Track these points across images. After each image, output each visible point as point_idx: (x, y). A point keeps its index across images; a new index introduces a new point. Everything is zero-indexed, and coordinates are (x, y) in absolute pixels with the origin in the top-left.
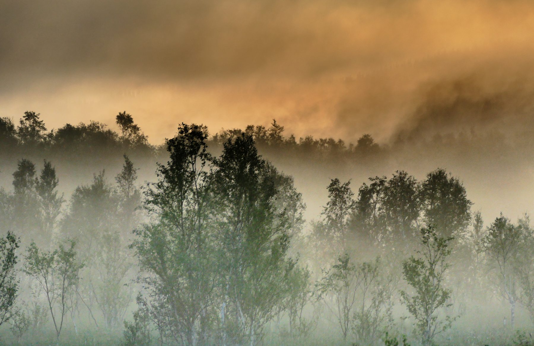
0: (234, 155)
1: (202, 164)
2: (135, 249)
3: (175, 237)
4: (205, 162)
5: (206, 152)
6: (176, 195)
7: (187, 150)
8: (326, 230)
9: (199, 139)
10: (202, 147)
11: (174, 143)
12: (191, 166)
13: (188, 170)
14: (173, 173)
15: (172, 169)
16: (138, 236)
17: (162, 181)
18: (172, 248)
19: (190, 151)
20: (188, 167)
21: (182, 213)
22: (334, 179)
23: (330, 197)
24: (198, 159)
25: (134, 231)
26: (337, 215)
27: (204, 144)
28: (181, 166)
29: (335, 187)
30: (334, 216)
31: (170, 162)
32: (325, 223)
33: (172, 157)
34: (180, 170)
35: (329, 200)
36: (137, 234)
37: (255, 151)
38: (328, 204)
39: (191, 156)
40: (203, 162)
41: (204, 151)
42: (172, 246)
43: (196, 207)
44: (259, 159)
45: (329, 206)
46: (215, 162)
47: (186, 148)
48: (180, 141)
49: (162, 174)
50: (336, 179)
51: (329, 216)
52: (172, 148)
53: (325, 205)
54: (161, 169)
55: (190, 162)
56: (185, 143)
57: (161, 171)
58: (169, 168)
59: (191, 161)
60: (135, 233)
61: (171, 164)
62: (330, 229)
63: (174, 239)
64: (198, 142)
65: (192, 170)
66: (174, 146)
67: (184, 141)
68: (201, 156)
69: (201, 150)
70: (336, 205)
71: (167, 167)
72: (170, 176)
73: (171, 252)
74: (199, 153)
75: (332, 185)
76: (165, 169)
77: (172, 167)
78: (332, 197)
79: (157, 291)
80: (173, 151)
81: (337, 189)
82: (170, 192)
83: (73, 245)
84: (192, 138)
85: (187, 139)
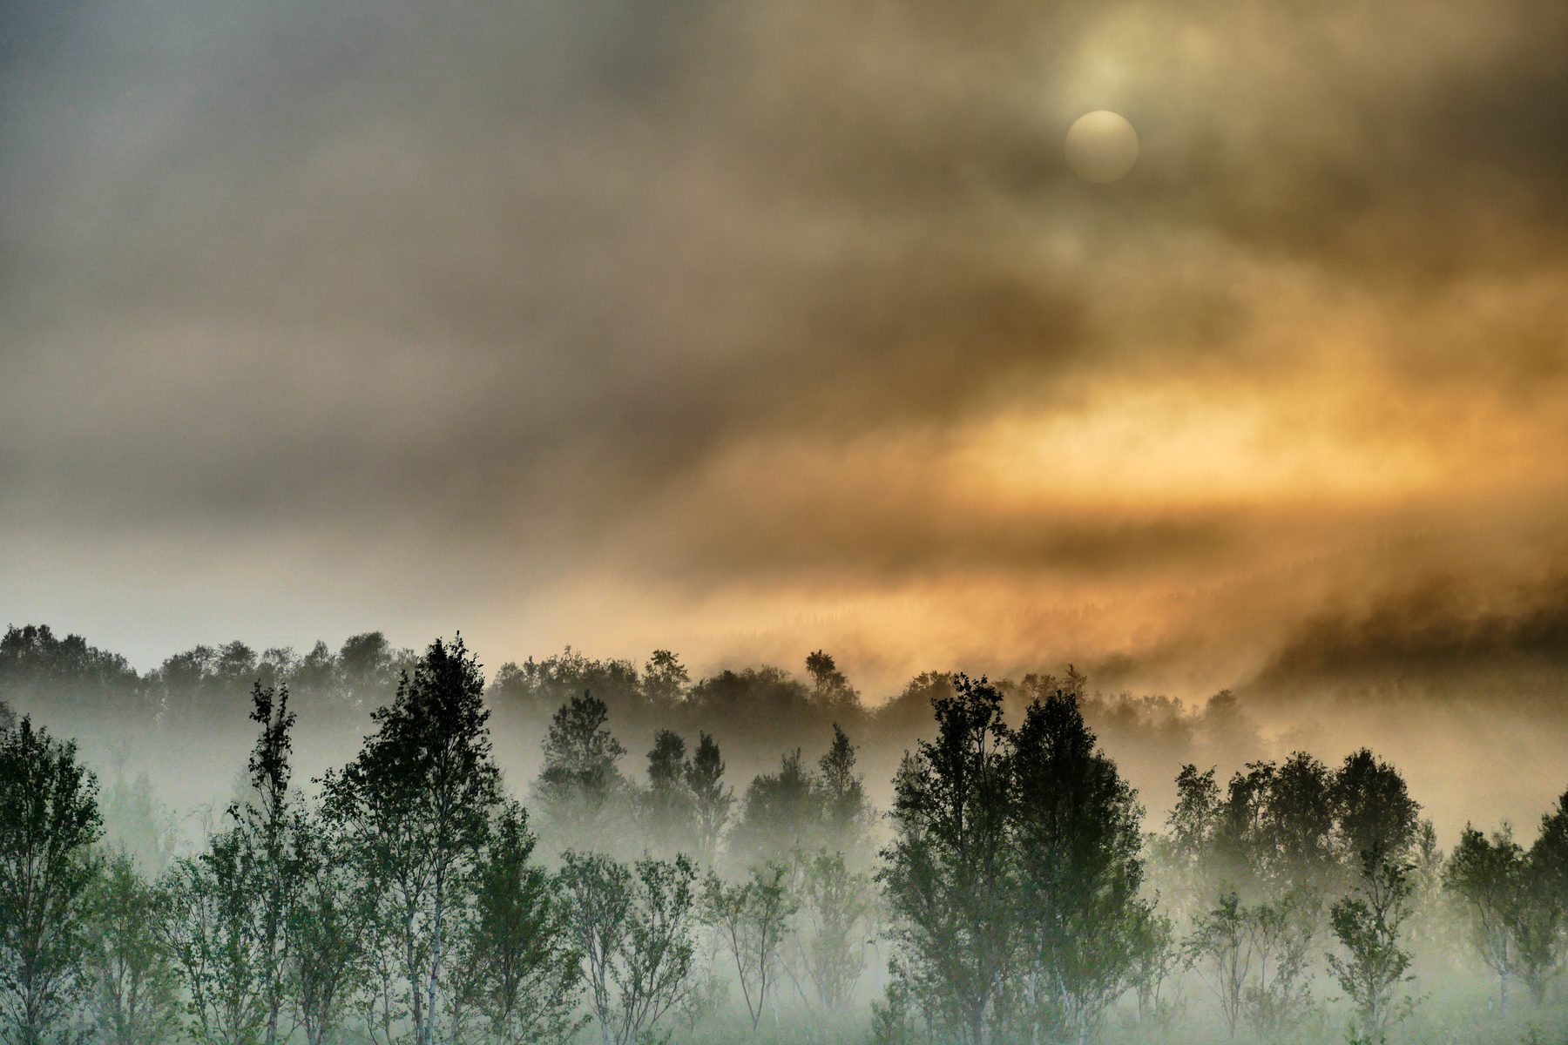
0: (1045, 726)
1: (995, 741)
2: (884, 882)
3: (950, 864)
4: (999, 739)
5: (1000, 723)
6: (950, 794)
7: (969, 719)
8: (1175, 851)
9: (990, 700)
10: (995, 713)
11: (947, 707)
12: (976, 744)
13: (971, 751)
14: (945, 756)
15: (943, 751)
16: (889, 861)
17: (928, 769)
18: (945, 882)
19: (975, 720)
20: (970, 746)
21: (961, 823)
22: (1187, 766)
23: (1180, 795)
24: (988, 733)
25: (881, 854)
26: (1192, 825)
27: (998, 709)
28: (960, 745)
29: (1189, 778)
30: (1187, 828)
31: (940, 737)
32: (1172, 838)
33: (943, 730)
34: (956, 751)
35: (1180, 800)
36: (887, 858)
37: (1079, 719)
38: (1177, 807)
39: (976, 729)
40: (996, 738)
41: (998, 719)
42: (946, 879)
43: (986, 814)
44: (1087, 733)
45: (1179, 810)
46: (1013, 739)
47: (968, 714)
48: (958, 703)
49: (926, 758)
50: (1191, 766)
51: (1179, 828)
52: (943, 714)
53: (1173, 810)
54: (925, 749)
55: (975, 739)
56: (966, 707)
57: (925, 752)
58: (939, 748)
59: (976, 736)
60: (883, 857)
61: (943, 742)
62: (1181, 848)
63: (948, 867)
64: (987, 705)
65: (977, 751)
66: (948, 712)
67: (964, 704)
68: (993, 728)
69: (993, 719)
70: (1192, 809)
71: (934, 745)
72: (940, 762)
73: (944, 888)
74: (990, 724)
75: (1184, 775)
76: (932, 750)
77: (943, 746)
78: (1184, 795)
79: (923, 954)
80: (945, 720)
81: (1192, 783)
82: (941, 788)
83: (779, 874)
84: (978, 699)
85: (970, 700)
